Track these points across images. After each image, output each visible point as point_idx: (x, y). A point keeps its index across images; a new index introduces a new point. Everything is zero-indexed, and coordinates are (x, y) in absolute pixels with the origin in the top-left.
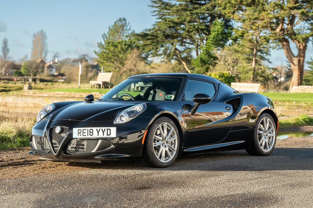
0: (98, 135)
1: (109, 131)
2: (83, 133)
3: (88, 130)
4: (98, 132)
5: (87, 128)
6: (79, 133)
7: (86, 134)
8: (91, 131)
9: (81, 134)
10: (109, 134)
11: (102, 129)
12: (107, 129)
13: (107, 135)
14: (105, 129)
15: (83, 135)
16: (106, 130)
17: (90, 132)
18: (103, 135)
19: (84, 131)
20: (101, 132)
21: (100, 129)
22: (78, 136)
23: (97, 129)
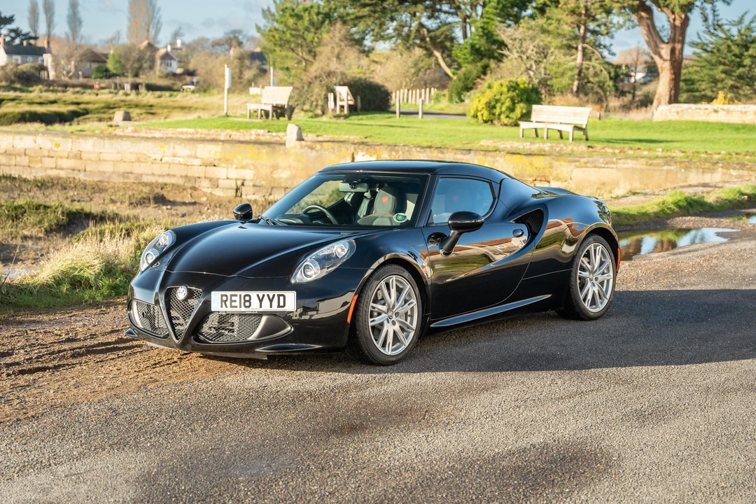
0: (261, 307)
1: (282, 298)
2: (232, 301)
3: (240, 295)
4: (261, 301)
5: (238, 293)
6: (222, 301)
7: (237, 304)
8: (247, 298)
9: (228, 303)
10: (282, 304)
11: (268, 295)
12: (279, 296)
13: (279, 306)
14: (274, 295)
15: (231, 307)
16: (276, 298)
17: (245, 301)
18: (271, 307)
19: (234, 298)
20: (266, 302)
21: (264, 295)
22: (222, 307)
23: (258, 295)
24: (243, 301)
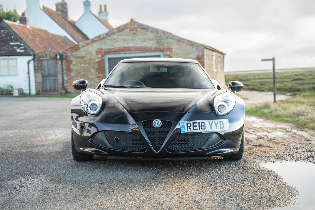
0: (211, 129)
1: (222, 123)
2: (194, 126)
3: (199, 123)
4: (211, 125)
5: (198, 121)
6: (188, 126)
7: (197, 128)
8: (203, 124)
9: (192, 128)
10: (222, 127)
11: (215, 122)
12: (220, 122)
13: (220, 128)
14: (217, 122)
17: (202, 126)
18: (216, 128)
19: (195, 125)
20: (214, 126)
21: (212, 122)
22: (187, 130)
23: (209, 122)
24: (200, 126)
